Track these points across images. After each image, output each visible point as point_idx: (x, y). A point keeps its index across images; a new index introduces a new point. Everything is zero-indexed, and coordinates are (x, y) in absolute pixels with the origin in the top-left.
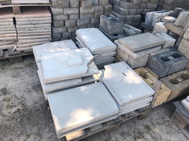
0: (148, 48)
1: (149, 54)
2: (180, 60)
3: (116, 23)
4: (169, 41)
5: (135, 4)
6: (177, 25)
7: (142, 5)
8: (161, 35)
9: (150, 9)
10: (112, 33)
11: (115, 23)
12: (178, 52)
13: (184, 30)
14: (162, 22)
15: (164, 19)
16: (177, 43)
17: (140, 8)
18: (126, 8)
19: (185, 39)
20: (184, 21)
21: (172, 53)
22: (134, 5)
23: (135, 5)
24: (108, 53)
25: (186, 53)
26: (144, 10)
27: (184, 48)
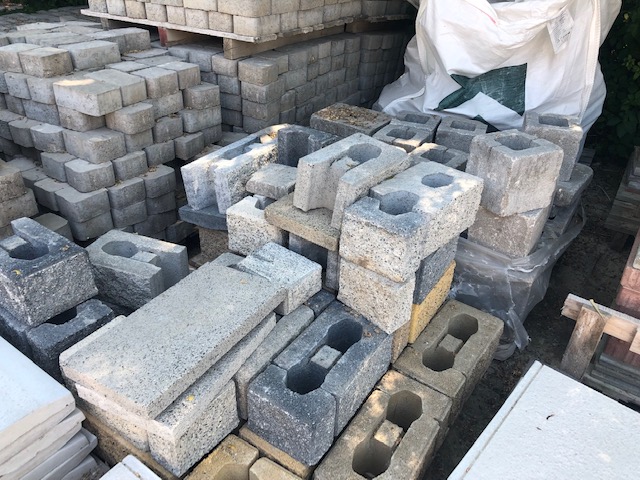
0: (219, 357)
1: (234, 379)
2: (362, 358)
3: (41, 268)
4: (298, 282)
5: (130, 131)
6: (304, 209)
7: (163, 127)
8: (261, 259)
9: (200, 134)
10: (40, 314)
11: (37, 270)
12: (344, 315)
13: (335, 224)
14: (252, 195)
15: (253, 182)
16: (330, 274)
17: (159, 139)
18: (94, 157)
19: (351, 261)
20: (322, 190)
21: (325, 325)
22: (129, 138)
23: (133, 136)
24: (38, 442)
25: (372, 314)
26: (175, 144)
27: (359, 294)
